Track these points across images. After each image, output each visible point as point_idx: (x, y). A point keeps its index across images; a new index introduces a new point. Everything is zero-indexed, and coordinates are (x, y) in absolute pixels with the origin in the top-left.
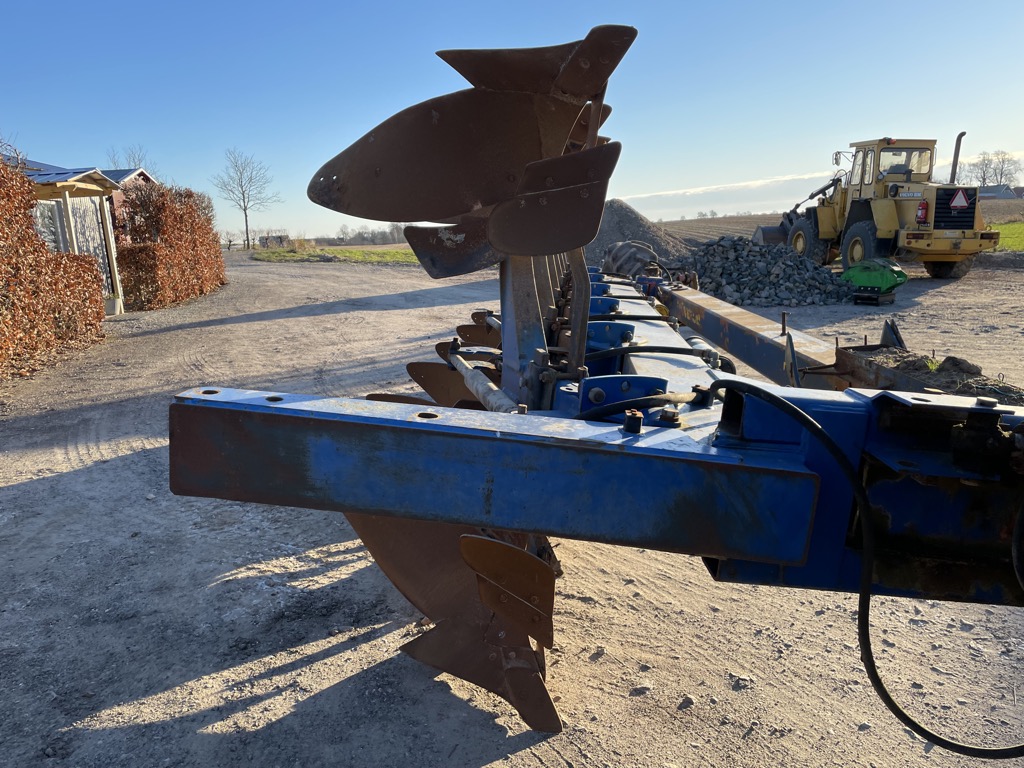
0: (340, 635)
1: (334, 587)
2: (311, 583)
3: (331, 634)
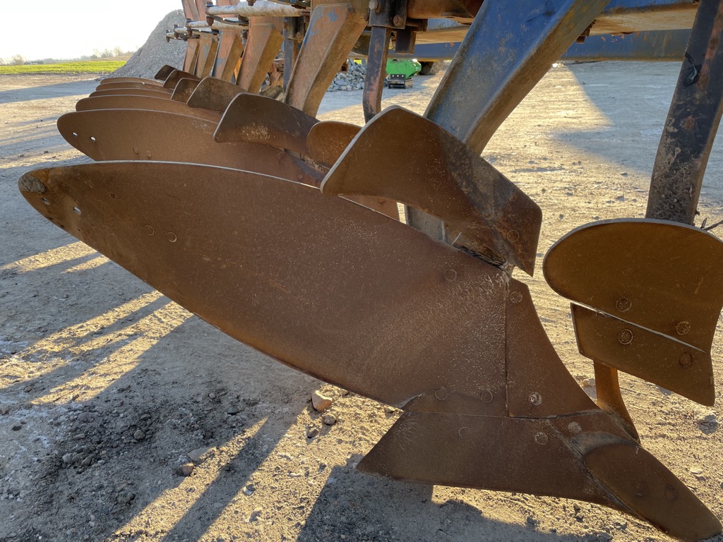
0: (200, 470)
1: (123, 389)
2: (77, 392)
3: (181, 474)
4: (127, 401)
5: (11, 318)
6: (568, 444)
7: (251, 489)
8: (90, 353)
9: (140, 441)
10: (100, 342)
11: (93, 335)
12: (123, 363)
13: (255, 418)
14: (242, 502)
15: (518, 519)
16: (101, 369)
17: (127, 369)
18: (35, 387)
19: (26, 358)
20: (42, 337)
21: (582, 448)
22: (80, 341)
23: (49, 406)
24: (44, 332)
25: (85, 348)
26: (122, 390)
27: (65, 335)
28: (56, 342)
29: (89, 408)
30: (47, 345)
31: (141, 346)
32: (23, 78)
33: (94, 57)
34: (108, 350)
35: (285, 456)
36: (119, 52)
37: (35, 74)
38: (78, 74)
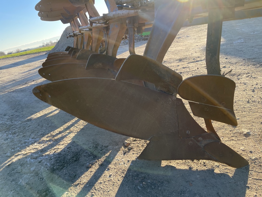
0: (93, 166)
2: (55, 150)
3: (88, 168)
4: (70, 151)
5: (32, 133)
6: (199, 144)
7: (108, 169)
8: (57, 139)
9: (75, 161)
10: (60, 136)
11: (57, 134)
12: (67, 141)
13: (108, 151)
14: (106, 173)
15: (186, 168)
16: (61, 143)
17: (69, 142)
18: (43, 151)
19: (39, 143)
20: (43, 137)
21: (203, 145)
22: (54, 136)
23: (48, 155)
24: (43, 135)
25: (56, 138)
26: (68, 148)
27: (49, 135)
28: (47, 137)
29: (59, 154)
30: (45, 138)
31: (72, 135)
32: (21, 57)
33: (43, 46)
34: (62, 138)
35: (118, 160)
36: (51, 43)
37: (25, 55)
38: (39, 53)
